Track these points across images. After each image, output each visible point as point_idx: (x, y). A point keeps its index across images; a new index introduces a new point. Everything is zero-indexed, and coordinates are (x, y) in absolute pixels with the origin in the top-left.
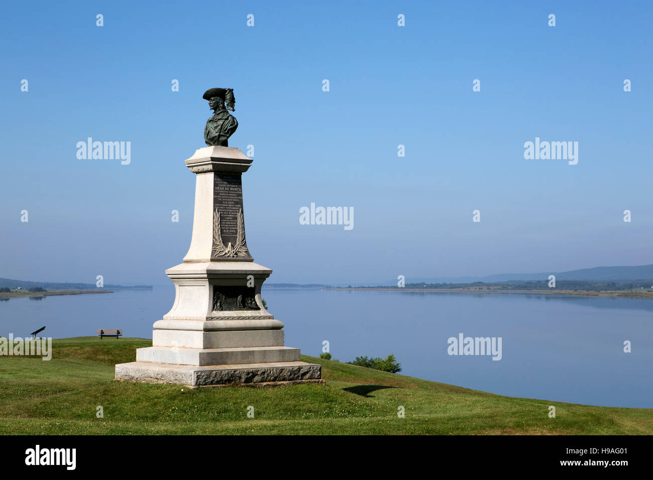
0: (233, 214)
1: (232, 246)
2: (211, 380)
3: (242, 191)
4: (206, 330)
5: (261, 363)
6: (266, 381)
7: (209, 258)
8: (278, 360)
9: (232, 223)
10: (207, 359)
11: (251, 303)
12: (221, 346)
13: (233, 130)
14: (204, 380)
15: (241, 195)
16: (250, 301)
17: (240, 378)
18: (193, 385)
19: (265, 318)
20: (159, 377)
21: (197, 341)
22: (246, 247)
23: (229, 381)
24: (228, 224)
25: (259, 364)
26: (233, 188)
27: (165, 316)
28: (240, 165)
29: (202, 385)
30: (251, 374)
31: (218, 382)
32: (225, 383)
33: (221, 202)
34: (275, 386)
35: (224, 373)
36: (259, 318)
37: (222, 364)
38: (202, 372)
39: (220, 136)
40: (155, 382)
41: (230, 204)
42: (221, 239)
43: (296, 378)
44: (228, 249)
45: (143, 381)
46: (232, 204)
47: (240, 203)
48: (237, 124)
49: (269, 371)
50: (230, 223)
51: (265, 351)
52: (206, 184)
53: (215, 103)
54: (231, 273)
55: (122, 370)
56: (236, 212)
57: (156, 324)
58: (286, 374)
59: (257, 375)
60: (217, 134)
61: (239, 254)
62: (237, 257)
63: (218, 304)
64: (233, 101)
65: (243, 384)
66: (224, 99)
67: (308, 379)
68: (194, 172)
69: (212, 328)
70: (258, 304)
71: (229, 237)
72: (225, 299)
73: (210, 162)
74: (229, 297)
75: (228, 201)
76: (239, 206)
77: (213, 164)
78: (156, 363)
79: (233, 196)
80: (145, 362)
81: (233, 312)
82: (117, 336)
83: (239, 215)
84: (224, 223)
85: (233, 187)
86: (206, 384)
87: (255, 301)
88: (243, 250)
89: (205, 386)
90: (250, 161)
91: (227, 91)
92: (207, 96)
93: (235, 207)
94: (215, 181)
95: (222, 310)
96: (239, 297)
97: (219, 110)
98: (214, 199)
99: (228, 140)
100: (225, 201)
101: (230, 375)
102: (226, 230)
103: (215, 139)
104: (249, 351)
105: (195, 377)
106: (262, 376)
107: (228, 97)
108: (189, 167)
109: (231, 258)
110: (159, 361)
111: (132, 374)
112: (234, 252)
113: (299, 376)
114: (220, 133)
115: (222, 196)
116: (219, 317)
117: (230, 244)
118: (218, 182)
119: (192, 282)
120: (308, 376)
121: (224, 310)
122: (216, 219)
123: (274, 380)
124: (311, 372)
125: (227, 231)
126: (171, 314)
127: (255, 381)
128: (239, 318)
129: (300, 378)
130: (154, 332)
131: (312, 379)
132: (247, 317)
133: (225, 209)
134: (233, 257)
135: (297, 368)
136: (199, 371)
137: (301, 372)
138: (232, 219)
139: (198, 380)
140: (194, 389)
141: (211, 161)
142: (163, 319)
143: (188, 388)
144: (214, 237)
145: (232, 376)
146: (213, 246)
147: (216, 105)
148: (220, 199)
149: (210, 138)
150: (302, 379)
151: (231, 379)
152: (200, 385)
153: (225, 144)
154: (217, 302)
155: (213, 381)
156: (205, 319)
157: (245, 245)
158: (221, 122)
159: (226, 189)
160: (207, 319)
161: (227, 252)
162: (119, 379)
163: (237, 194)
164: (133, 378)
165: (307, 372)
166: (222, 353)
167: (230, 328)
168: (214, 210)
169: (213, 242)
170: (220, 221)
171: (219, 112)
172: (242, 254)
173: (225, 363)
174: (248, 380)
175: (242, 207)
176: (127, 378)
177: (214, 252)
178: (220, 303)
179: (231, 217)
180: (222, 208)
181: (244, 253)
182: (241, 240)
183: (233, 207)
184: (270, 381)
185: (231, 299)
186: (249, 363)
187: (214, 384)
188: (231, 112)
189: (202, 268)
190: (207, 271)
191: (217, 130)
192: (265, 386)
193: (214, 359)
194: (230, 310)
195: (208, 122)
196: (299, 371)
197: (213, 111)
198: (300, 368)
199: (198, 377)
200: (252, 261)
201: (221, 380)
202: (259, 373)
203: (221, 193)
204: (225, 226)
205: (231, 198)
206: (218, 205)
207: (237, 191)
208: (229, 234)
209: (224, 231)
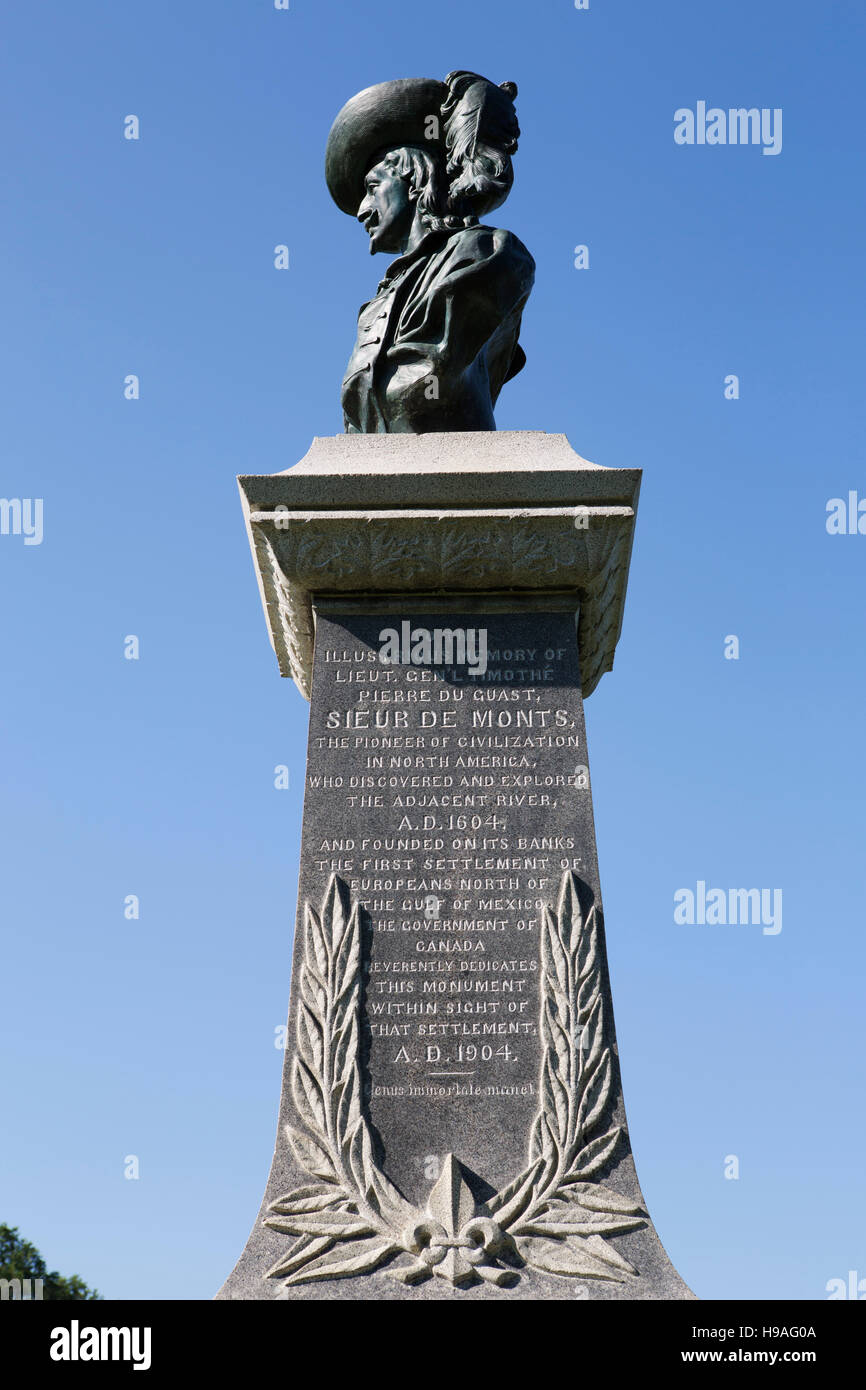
0: (490, 915)
1: (472, 1187)
3: (581, 730)
9: (478, 987)
15: (571, 763)
22: (631, 1188)
24: (442, 999)
28: (530, 518)
33: (379, 825)
39: (384, 364)
41: (467, 834)
42: (356, 1124)
44: (425, 1215)
46: (486, 833)
47: (565, 820)
50: (457, 987)
56: (524, 894)
61: (539, 1255)
62: (507, 1282)
71: (438, 1107)
75: (442, 814)
76: (558, 844)
79: (496, 772)
83: (551, 914)
84: (396, 987)
85: (498, 707)
90: (623, 486)
93: (513, 853)
98: (316, 800)
100: (412, 813)
102: (411, 1044)
112: (477, 1238)
114: (389, 341)
115: (387, 773)
117: (445, 1163)
118: (355, 676)
122: (319, 961)
125: (433, 1054)
133: (421, 875)
138: (487, 956)
146: (271, 1192)
148: (373, 801)
157: (611, 1168)
159: (429, 721)
161: (406, 1236)
163: (530, 752)
168: (309, 887)
169: (281, 1157)
170: (359, 978)
175: (583, 850)
179: (474, 936)
180: (381, 865)
181: (597, 1244)
182: (565, 1122)
183: (500, 854)
203: (379, 752)
204: (412, 1009)
205: (475, 791)
206: (350, 845)
207: (536, 731)
208: (447, 1082)
209: (404, 1055)
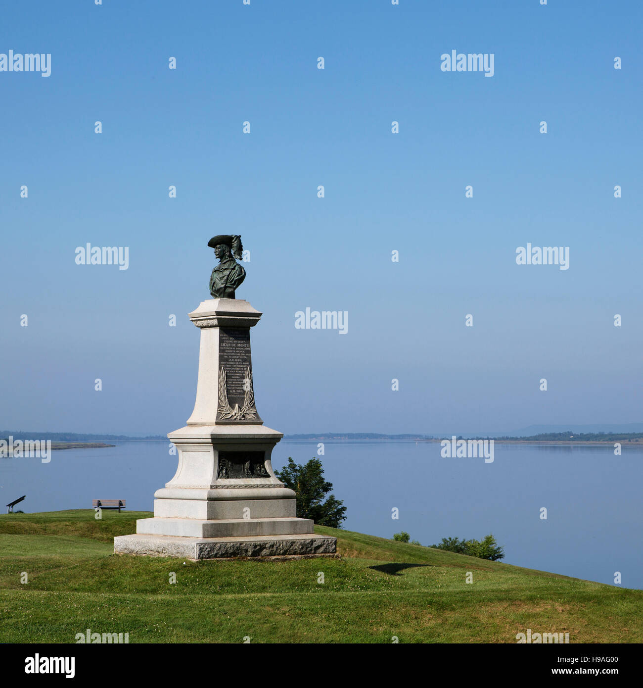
0: (240, 373)
1: (240, 408)
2: (215, 553)
3: (250, 347)
4: (210, 499)
5: (270, 535)
6: (275, 555)
7: (214, 421)
8: (289, 533)
9: (239, 383)
10: (212, 531)
11: (260, 470)
12: (227, 517)
13: (241, 280)
14: (207, 554)
15: (249, 352)
16: (259, 468)
17: (247, 551)
18: (196, 558)
19: (275, 486)
20: (160, 550)
21: (201, 511)
22: (255, 408)
23: (234, 554)
24: (235, 384)
25: (267, 537)
26: (241, 344)
27: (167, 485)
28: (248, 319)
29: (205, 558)
30: (258, 548)
31: (222, 556)
32: (230, 557)
33: (227, 360)
34: (284, 560)
35: (228, 545)
36: (269, 486)
37: (227, 536)
38: (205, 544)
39: (226, 287)
40: (156, 555)
41: (237, 362)
42: (227, 400)
43: (309, 551)
44: (235, 411)
45: (144, 555)
46: (239, 362)
47: (248, 360)
48: (245, 274)
49: (278, 544)
50: (236, 382)
51: (274, 522)
52: (211, 339)
53: (221, 251)
54: (238, 437)
55: (121, 543)
56: (244, 370)
57: (158, 493)
58: (297, 547)
59: (265, 548)
60: (223, 286)
61: (247, 416)
62: (244, 419)
63: (224, 471)
64: (240, 249)
65: (249, 558)
66: (231, 247)
67: (322, 553)
68: (198, 327)
69: (216, 497)
70: (268, 471)
71: (235, 398)
72: (232, 465)
73: (215, 317)
74: (236, 463)
75: (234, 359)
76: (247, 363)
77: (218, 318)
78: (158, 536)
79: (240, 353)
80: (146, 534)
81: (240, 480)
82: (119, 508)
83: (247, 373)
84: (230, 382)
86: (209, 557)
87: (264, 467)
88: (252, 411)
89: (209, 559)
90: (260, 315)
91: (233, 238)
92: (212, 244)
93: (242, 365)
94: (220, 338)
95: (228, 478)
96: (247, 464)
97: (226, 259)
98: (220, 356)
99: (236, 291)
100: (231, 359)
101: (235, 548)
102: (232, 390)
103: (221, 290)
104: (257, 522)
105: (198, 550)
106: (270, 550)
107: (235, 244)
108: (193, 321)
109: (238, 421)
110: (161, 533)
111: (132, 547)
112: (241, 414)
113: (311, 550)
114: (226, 284)
115: (228, 353)
116: (225, 486)
117: (237, 405)
118: (224, 338)
119: (196, 447)
120: (322, 549)
121: (231, 478)
122: (221, 379)
123: (284, 554)
124: (325, 545)
125: (234, 391)
126: (174, 482)
127: (262, 555)
128: (246, 487)
129: (313, 552)
130: (156, 501)
131: (326, 552)
132: (255, 485)
133: (232, 367)
134: (240, 419)
135: (309, 541)
136: (202, 544)
137: (315, 545)
138: (240, 379)
139: (201, 552)
140: (197, 562)
141: (217, 315)
142: (165, 488)
143: (190, 562)
144: (219, 398)
145: (238, 549)
146: (218, 408)
147: (222, 253)
148: (226, 357)
149: (215, 290)
150: (315, 553)
151: (236, 553)
152: (203, 558)
153: (232, 296)
154: (222, 469)
155: (216, 554)
156: (209, 487)
157: (253, 406)
158: (227, 273)
159: (233, 345)
160: (212, 487)
161: (233, 414)
162: (118, 553)
163: (245, 351)
164: (132, 551)
165: (321, 546)
166: (227, 524)
167: (237, 498)
168: (220, 369)
169: (219, 404)
170: (226, 381)
171: (225, 261)
172: (250, 417)
173: (231, 536)
174: (256, 553)
175: (250, 364)
176: (126, 551)
177: (219, 414)
178: (226, 470)
179: (238, 376)
180: (228, 366)
181: (253, 415)
182: (249, 400)
184: (279, 555)
185: (237, 466)
186: (257, 536)
187: (218, 557)
188: (238, 261)
189: (206, 432)
190: (212, 435)
191: (222, 281)
192: (274, 560)
193: (218, 531)
194: (237, 478)
195: (213, 272)
196: (312, 544)
197: (219, 259)
198: (312, 541)
199: (201, 550)
200: (261, 424)
201: (226, 553)
202: (267, 546)
203: (227, 350)
204: (232, 385)
205: (238, 356)
206: (224, 363)
207: (245, 347)
208: (236, 395)
209: (231, 391)
